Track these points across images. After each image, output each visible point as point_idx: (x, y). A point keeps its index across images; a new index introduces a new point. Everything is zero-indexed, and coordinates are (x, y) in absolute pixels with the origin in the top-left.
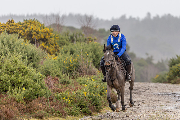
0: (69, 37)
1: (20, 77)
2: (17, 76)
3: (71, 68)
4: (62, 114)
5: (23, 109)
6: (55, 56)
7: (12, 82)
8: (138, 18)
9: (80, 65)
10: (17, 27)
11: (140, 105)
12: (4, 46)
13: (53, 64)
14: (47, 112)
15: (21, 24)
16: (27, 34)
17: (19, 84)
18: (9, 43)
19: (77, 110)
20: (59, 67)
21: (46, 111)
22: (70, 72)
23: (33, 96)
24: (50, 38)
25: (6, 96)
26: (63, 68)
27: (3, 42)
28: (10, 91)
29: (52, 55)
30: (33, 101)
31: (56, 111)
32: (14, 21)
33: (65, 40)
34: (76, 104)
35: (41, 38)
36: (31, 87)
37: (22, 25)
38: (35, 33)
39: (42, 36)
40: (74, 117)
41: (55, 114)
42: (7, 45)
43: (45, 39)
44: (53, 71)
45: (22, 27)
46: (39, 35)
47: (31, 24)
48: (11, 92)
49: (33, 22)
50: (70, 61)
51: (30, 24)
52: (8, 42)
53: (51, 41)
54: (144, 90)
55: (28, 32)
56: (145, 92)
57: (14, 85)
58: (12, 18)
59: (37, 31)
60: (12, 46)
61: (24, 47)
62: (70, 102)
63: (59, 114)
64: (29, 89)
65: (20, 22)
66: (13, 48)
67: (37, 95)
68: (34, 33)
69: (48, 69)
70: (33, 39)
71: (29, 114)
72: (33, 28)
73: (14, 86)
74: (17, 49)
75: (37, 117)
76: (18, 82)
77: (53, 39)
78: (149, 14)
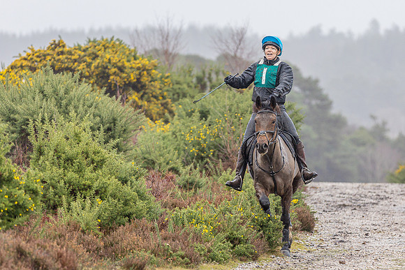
0: (194, 80)
1: (88, 172)
2: (80, 171)
3: (203, 151)
4: (190, 259)
5: (98, 249)
6: (163, 123)
7: (69, 186)
8: (350, 33)
9: (223, 143)
10: (73, 57)
11: (370, 235)
12: (47, 100)
13: (161, 143)
14: (155, 256)
15: (82, 49)
16: (97, 73)
17: (86, 190)
18: (57, 95)
19: (225, 248)
20: (175, 149)
21: (152, 253)
22: (200, 161)
23: (118, 218)
24: (151, 82)
25: (56, 218)
26: (184, 150)
27: (42, 93)
28: (65, 207)
29: (156, 122)
30: (121, 229)
31: (174, 251)
32: (65, 43)
33: (185, 86)
34: (222, 235)
35: (130, 82)
36: (114, 196)
37: (84, 51)
38: (116, 69)
39: (132, 78)
40: (217, 265)
41: (173, 260)
42: (53, 100)
43: (139, 85)
44: (162, 160)
45: (85, 56)
46: (124, 75)
47: (105, 49)
48: (69, 209)
49: (110, 46)
50: (201, 134)
51: (103, 49)
52: (55, 92)
53: (152, 88)
54: (375, 201)
55: (100, 69)
56: (377, 204)
57: (73, 193)
58: (60, 37)
59: (120, 64)
60: (64, 102)
61: (92, 104)
62: (206, 230)
63: (183, 258)
64: (108, 201)
65: (78, 45)
66: (67, 105)
67: (129, 216)
68: (113, 70)
69: (150, 154)
70: (110, 83)
71: (111, 260)
72: (112, 58)
73: (75, 195)
74: (76, 107)
75: (132, 266)
76: (84, 185)
77: (157, 84)
78: (375, 23)
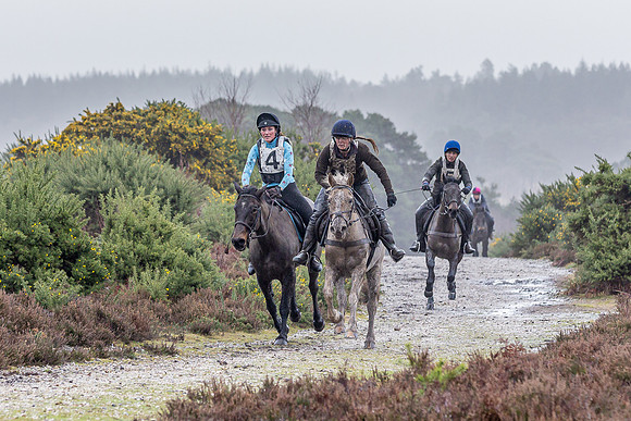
4: (253, 325)
6: (228, 193)
8: (457, 76)
13: (226, 215)
14: (219, 321)
15: (141, 113)
16: (157, 139)
17: (155, 261)
21: (217, 318)
24: (215, 148)
29: (221, 192)
35: (192, 150)
37: (144, 115)
38: (177, 136)
39: (195, 145)
41: (236, 325)
42: (117, 171)
43: (202, 152)
44: (227, 232)
45: (143, 121)
46: (186, 142)
47: (166, 113)
48: (139, 279)
49: (171, 110)
52: (119, 163)
53: (216, 155)
55: (160, 135)
57: (142, 264)
59: (181, 131)
60: (127, 174)
63: (245, 324)
68: (174, 137)
69: (215, 227)
70: (172, 151)
78: (488, 64)
